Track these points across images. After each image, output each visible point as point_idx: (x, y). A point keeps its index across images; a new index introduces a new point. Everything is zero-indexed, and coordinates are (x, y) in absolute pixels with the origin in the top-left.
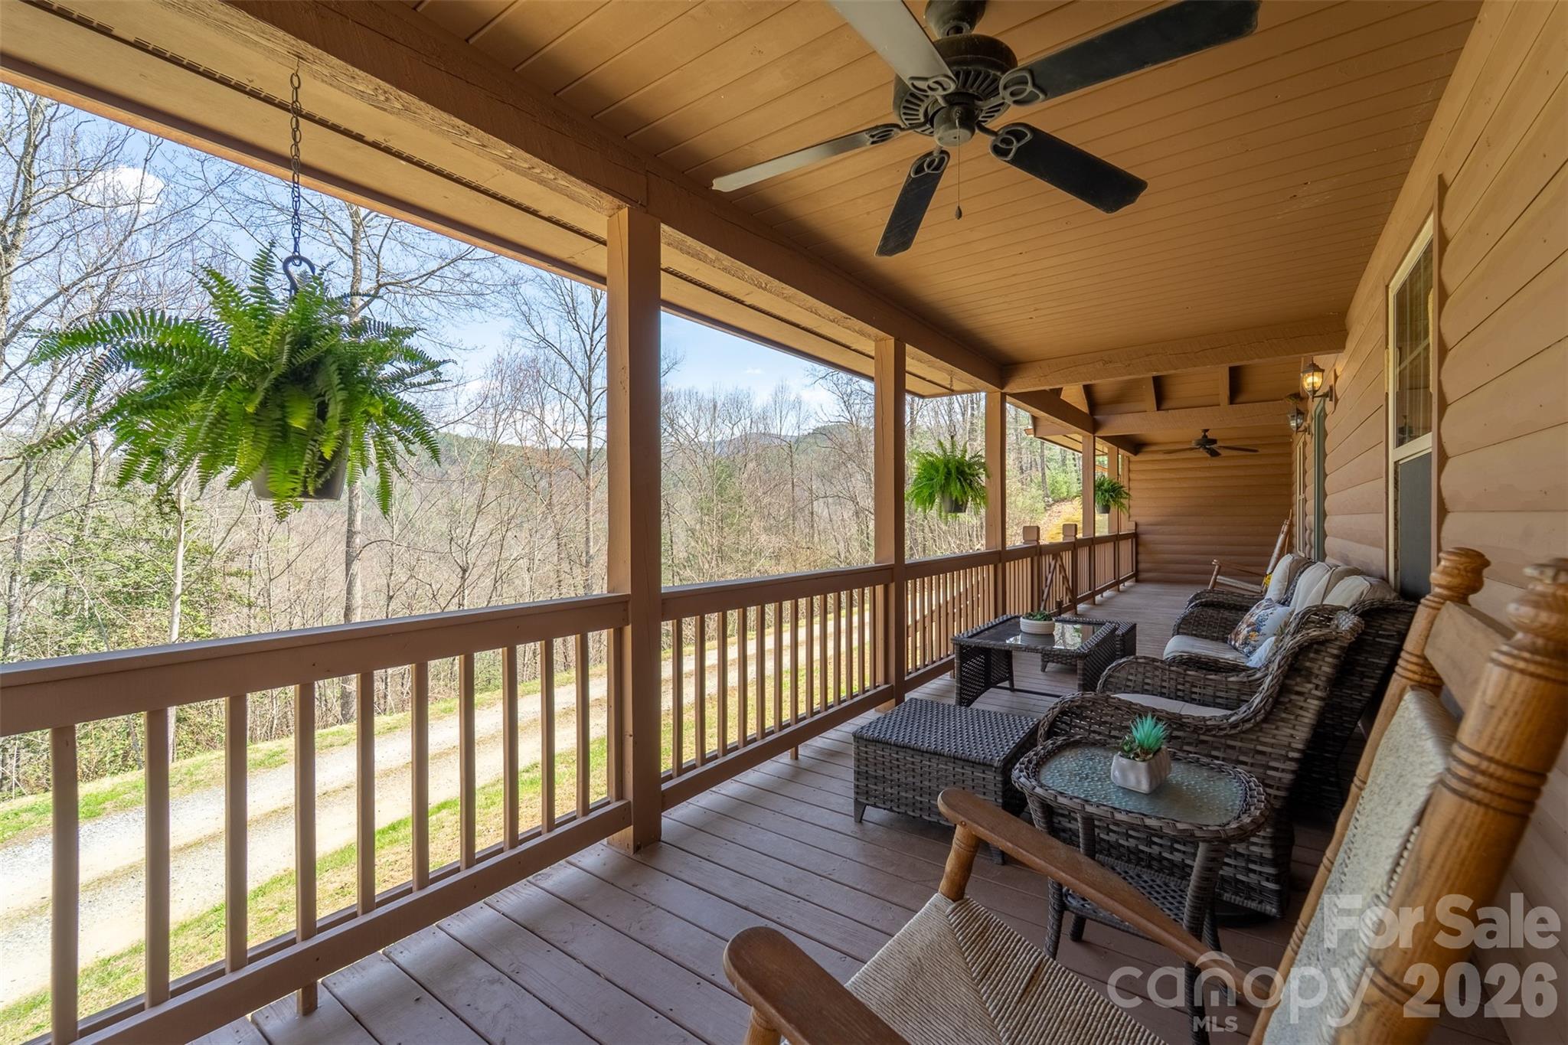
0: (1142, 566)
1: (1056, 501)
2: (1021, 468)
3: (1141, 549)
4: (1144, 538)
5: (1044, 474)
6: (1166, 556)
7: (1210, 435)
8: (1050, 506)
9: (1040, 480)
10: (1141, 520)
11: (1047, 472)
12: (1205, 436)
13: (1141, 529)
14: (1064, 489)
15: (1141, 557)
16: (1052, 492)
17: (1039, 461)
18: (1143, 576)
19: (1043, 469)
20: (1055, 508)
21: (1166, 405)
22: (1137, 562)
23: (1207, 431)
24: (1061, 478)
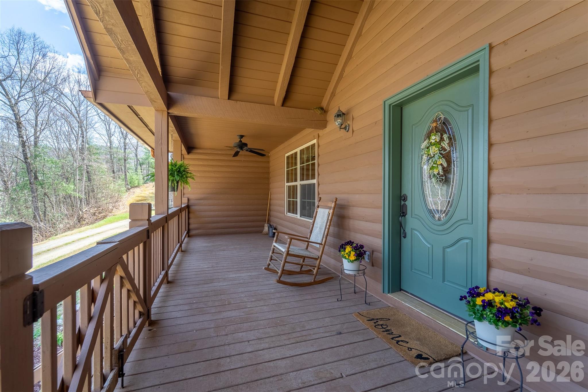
0: (191, 226)
1: (132, 187)
2: (113, 171)
3: (191, 215)
4: (193, 208)
5: (126, 175)
6: (207, 219)
7: (244, 140)
8: (129, 189)
9: (124, 177)
10: (191, 197)
11: (127, 174)
12: (241, 141)
13: (191, 202)
14: (136, 182)
15: (191, 221)
16: (130, 183)
17: (123, 169)
18: (193, 232)
19: (125, 172)
20: (131, 190)
21: (235, 96)
22: (189, 224)
23: (242, 137)
24: (135, 177)
